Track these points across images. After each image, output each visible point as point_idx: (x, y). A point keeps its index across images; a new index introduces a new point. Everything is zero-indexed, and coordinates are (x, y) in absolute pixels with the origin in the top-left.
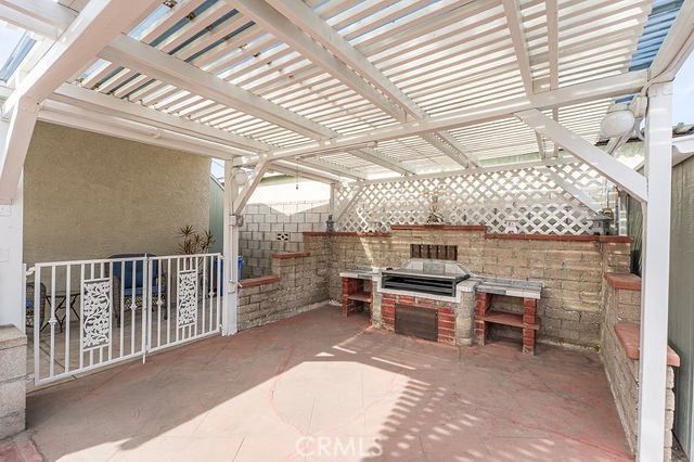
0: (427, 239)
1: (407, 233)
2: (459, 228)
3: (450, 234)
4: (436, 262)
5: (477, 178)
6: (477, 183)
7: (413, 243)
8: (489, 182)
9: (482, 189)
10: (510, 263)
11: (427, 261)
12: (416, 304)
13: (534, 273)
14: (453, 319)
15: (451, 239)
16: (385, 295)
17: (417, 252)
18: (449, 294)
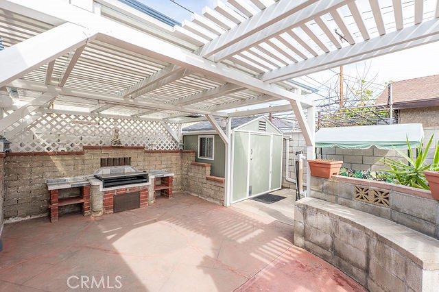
0: (113, 154)
1: (98, 152)
2: (133, 148)
3: (127, 151)
4: (119, 167)
5: (135, 122)
6: (135, 125)
7: (103, 157)
8: (141, 125)
9: (138, 128)
10: (155, 163)
11: (113, 168)
12: (128, 191)
13: (163, 166)
14: (147, 193)
15: (128, 154)
16: (105, 192)
17: (104, 163)
18: (146, 182)
